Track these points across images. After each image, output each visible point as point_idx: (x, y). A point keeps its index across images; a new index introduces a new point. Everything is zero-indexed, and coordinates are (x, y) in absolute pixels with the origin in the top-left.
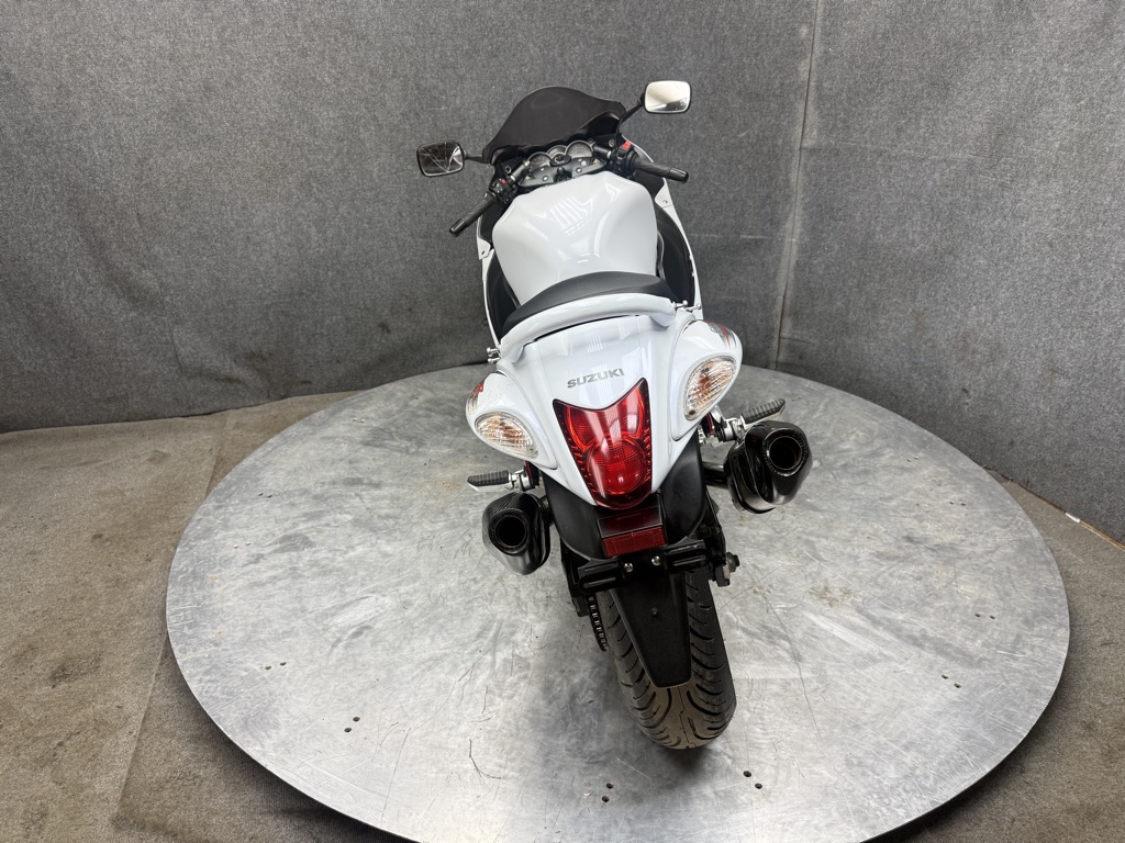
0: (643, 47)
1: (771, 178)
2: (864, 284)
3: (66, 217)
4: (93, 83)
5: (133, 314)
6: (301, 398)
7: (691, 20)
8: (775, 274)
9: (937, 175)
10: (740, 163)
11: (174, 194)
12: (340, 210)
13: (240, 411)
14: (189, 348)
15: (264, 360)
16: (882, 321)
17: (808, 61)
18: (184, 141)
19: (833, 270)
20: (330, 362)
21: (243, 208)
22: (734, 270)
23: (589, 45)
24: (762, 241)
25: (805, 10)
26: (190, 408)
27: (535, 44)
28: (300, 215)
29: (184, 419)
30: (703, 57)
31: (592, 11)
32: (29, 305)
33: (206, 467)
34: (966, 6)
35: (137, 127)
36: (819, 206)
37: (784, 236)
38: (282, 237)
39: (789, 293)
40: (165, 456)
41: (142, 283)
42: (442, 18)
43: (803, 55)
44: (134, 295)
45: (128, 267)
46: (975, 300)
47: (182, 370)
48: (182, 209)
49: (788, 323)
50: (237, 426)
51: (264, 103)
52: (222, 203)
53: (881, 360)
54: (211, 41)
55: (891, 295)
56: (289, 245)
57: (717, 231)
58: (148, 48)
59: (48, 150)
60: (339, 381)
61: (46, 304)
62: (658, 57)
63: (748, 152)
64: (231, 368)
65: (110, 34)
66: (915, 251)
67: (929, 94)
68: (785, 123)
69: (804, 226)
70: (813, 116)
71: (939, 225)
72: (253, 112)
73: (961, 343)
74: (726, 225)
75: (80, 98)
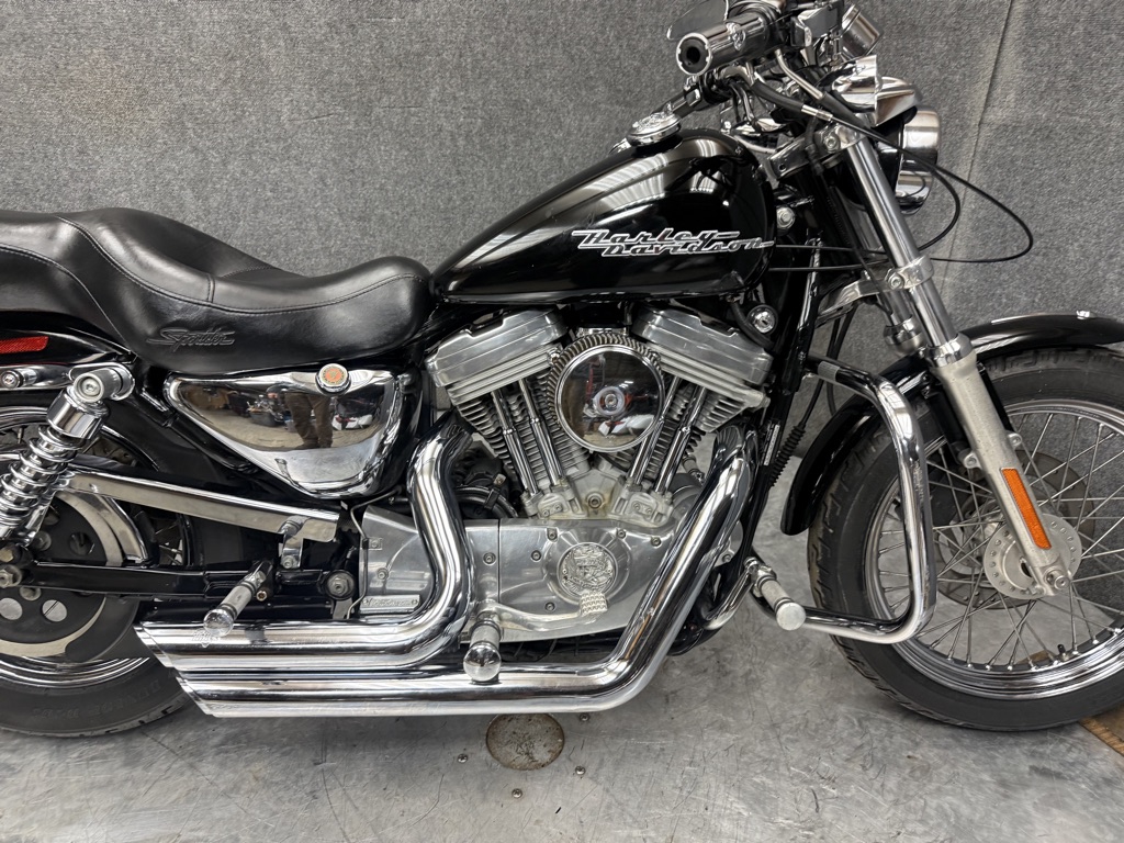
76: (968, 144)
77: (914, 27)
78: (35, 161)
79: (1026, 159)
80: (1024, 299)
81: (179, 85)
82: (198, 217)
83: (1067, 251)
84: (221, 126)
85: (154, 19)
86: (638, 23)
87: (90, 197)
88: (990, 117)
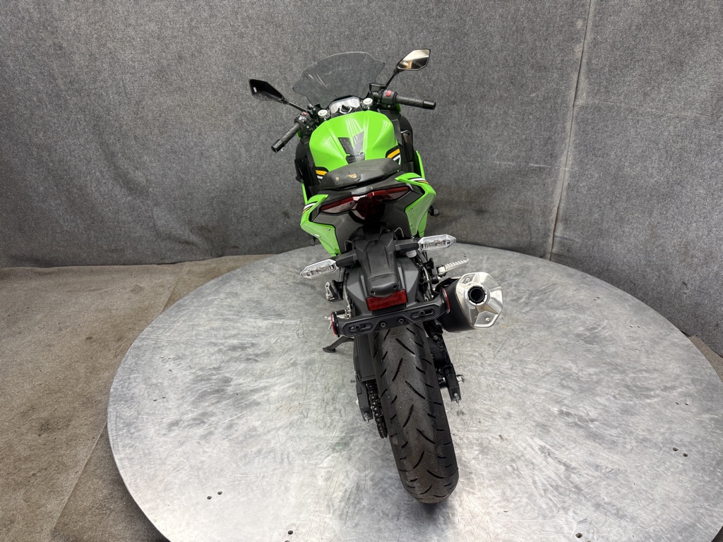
0: (466, 34)
1: (553, 127)
2: (615, 202)
3: (92, 136)
4: (111, 53)
5: (129, 198)
6: (231, 257)
7: (501, 16)
8: (553, 192)
9: (671, 128)
10: (531, 114)
11: (157, 124)
12: (261, 138)
13: (192, 263)
14: (163, 222)
15: (210, 231)
16: (627, 230)
17: (581, 44)
18: (164, 91)
19: (594, 191)
20: (251, 235)
21: (200, 134)
22: (524, 187)
23: (430, 32)
24: (544, 169)
25: (581, 9)
26: (162, 259)
27: (393, 31)
28: (235, 140)
29: (156, 266)
30: (508, 41)
31: (433, 9)
32: (68, 189)
33: (164, 299)
34: (699, 6)
35: (136, 81)
36: (586, 146)
37: (560, 166)
38: (223, 154)
39: (562, 205)
40: (141, 289)
41: (136, 179)
42: (332, 14)
43: (578, 41)
44: (131, 187)
45: (128, 169)
46: (695, 219)
47: (158, 235)
48: (162, 133)
49: (560, 227)
50: (189, 272)
51: (215, 68)
52: (186, 131)
53: (625, 257)
54: (183, 27)
55: (634, 212)
56: (227, 159)
57: (513, 161)
58: (145, 32)
59: (82, 94)
60: (256, 247)
61: (78, 189)
62: (477, 41)
63: (536, 107)
64: (189, 235)
65: (122, 21)
66: (652, 181)
67: (668, 69)
68: (563, 88)
69: (575, 159)
70: (584, 84)
71: (671, 163)
72: (207, 73)
73: (683, 249)
74: (519, 157)
75: (102, 62)
76: (570, 114)
77: (545, 68)
78: (180, 138)
79: (592, 119)
80: (597, 175)
81: (241, 105)
82: (247, 160)
83: (610, 155)
84: (258, 121)
85: (232, 79)
86: (432, 69)
87: (202, 153)
88: (577, 103)
